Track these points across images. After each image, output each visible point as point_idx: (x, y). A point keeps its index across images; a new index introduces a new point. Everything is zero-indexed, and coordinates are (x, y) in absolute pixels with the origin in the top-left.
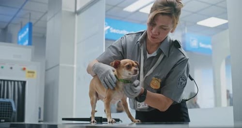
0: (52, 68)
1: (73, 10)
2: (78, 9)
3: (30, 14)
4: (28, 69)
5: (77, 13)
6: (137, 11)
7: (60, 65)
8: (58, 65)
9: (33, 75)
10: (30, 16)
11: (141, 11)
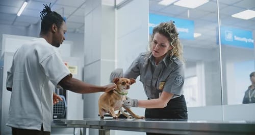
0: (92, 63)
1: (113, 5)
2: (118, 3)
3: (63, 8)
4: (69, 65)
5: (117, 7)
6: (172, 4)
7: (102, 60)
8: (99, 60)
9: (74, 71)
10: (63, 11)
11: (175, 4)
